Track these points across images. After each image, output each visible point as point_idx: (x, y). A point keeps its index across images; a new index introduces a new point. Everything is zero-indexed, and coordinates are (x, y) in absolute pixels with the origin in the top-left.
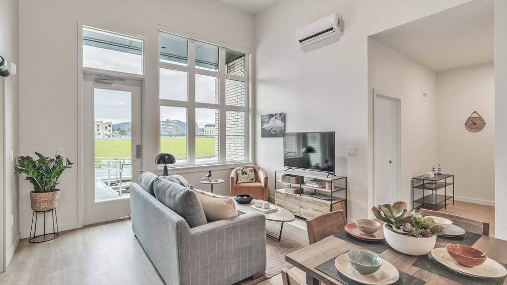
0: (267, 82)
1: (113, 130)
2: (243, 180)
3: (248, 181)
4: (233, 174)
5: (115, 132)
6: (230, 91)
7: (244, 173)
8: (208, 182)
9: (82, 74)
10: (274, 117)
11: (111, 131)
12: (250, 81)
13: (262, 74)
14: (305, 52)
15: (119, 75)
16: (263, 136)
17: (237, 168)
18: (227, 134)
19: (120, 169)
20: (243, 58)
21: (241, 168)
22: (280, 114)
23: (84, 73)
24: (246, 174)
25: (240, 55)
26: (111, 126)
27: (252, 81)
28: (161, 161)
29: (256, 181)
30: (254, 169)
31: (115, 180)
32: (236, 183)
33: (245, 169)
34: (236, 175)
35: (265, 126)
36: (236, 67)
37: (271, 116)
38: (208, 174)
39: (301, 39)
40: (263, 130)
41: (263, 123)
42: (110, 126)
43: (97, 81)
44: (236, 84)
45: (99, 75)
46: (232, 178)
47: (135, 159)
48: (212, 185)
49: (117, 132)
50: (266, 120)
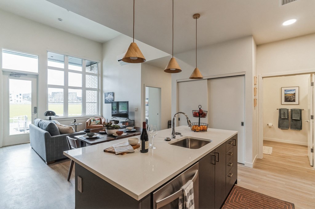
0: (107, 77)
1: (23, 97)
2: (93, 124)
3: (96, 124)
4: (88, 121)
5: (25, 99)
6: (92, 79)
7: (94, 120)
8: (74, 124)
9: (2, 72)
10: (110, 94)
11: (22, 98)
12: (100, 76)
13: (105, 73)
14: (121, 66)
15: (24, 73)
16: (105, 103)
17: (91, 118)
18: (86, 102)
19: (26, 120)
20: (96, 64)
21: (93, 118)
22: (112, 93)
23: (3, 71)
24: (95, 121)
25: (95, 63)
26: (22, 95)
27: (101, 76)
28: (48, 115)
29: (100, 124)
30: (100, 119)
31: (23, 128)
32: (90, 125)
33: (95, 119)
34: (90, 122)
35: (106, 98)
36: (95, 68)
37: (109, 93)
38: (74, 121)
39: (119, 60)
40: (105, 100)
41: (105, 96)
42: (20, 95)
43: (10, 75)
44: (92, 77)
45: (12, 72)
46: (87, 123)
47: (34, 113)
48: (76, 126)
49: (27, 99)
50: (107, 95)
